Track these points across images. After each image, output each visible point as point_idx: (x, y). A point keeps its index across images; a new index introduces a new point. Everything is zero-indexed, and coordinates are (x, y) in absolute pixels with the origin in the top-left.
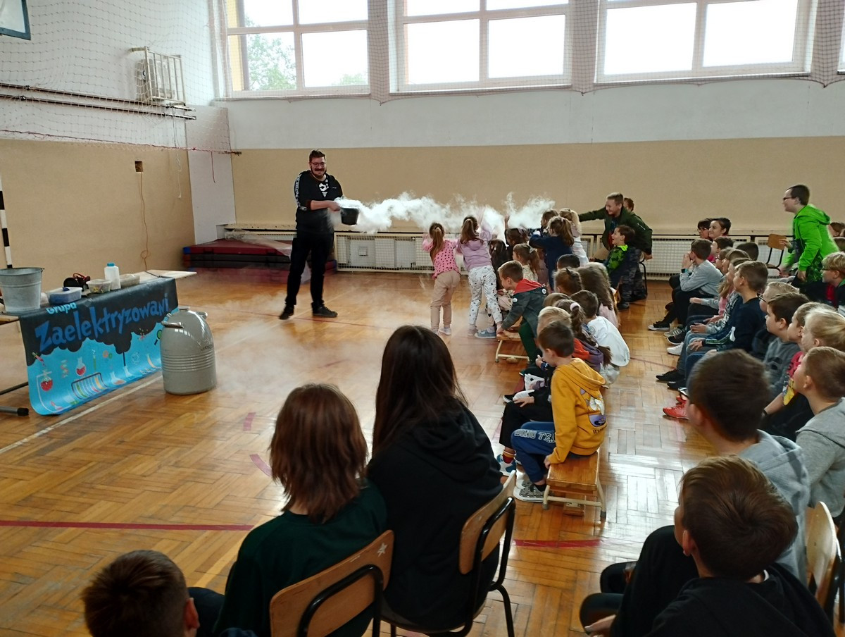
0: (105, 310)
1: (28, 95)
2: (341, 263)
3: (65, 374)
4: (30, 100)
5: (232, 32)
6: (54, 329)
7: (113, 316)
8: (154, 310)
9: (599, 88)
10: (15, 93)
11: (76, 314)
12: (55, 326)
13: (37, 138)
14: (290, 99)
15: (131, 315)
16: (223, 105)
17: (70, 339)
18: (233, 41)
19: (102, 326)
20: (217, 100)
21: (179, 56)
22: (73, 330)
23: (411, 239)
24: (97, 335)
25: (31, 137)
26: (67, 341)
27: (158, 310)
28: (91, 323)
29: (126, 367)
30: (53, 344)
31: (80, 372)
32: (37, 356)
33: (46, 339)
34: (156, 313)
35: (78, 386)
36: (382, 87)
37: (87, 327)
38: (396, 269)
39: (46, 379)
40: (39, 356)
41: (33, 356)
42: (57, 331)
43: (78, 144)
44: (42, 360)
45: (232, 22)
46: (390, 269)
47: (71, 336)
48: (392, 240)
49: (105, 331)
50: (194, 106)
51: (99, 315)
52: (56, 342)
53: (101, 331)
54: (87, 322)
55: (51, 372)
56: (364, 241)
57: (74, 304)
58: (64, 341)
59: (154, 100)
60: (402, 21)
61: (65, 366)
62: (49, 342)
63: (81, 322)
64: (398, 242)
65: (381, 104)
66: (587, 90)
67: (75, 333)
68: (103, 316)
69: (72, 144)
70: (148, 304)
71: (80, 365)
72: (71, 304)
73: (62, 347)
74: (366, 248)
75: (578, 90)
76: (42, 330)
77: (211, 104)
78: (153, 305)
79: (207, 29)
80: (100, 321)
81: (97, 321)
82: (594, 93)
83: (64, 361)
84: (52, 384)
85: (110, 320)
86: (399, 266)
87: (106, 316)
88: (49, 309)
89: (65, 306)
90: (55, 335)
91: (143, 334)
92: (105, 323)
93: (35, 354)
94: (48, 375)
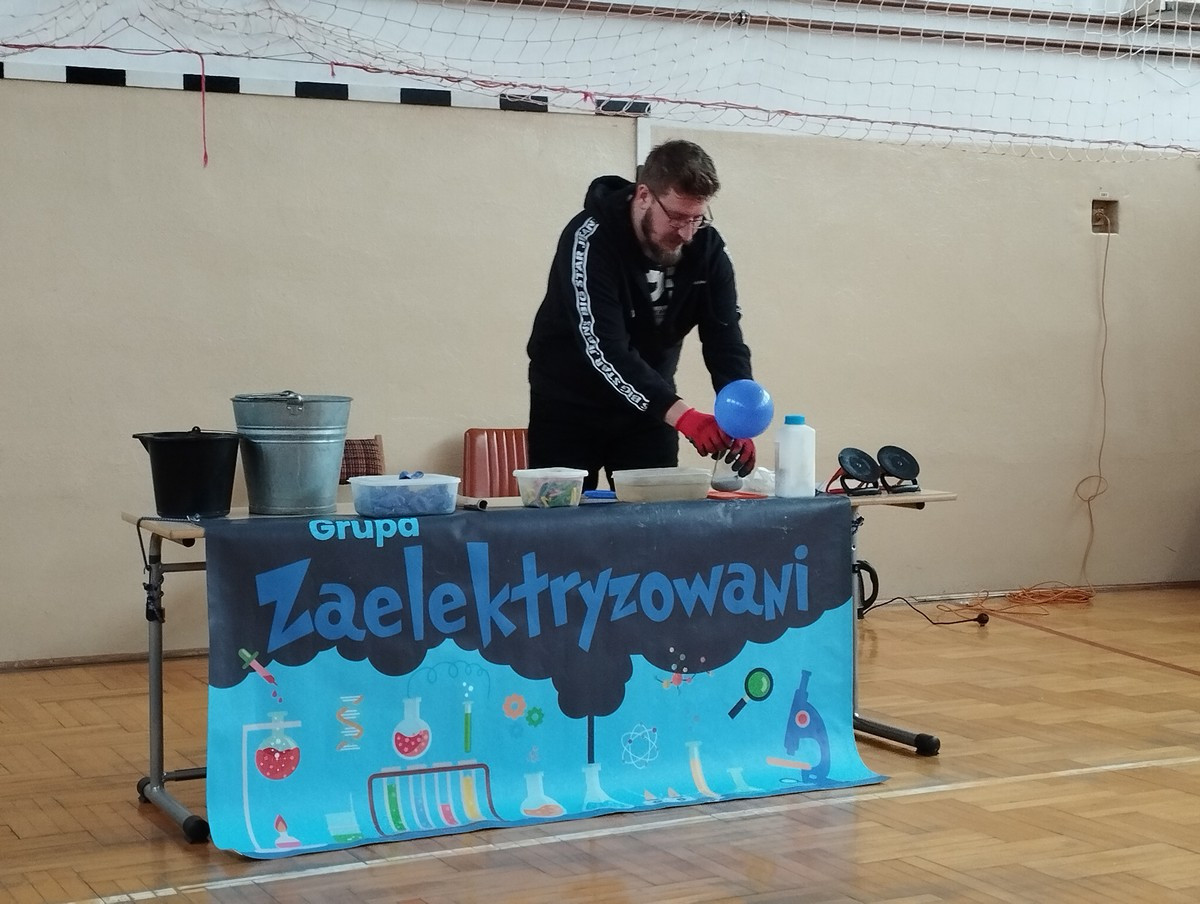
0: (529, 563)
3: (350, 740)
6: (326, 589)
7: (562, 585)
8: (738, 594)
11: (414, 557)
12: (333, 579)
15: (634, 594)
17: (384, 632)
19: (516, 609)
22: (396, 604)
24: (487, 638)
26: (369, 634)
27: (759, 597)
28: (470, 595)
29: (596, 767)
30: (316, 635)
31: (408, 744)
32: (255, 664)
33: (293, 618)
34: (748, 604)
35: (391, 789)
37: (450, 606)
39: (279, 743)
40: (264, 662)
41: (241, 661)
42: (335, 597)
44: (270, 679)
47: (386, 620)
49: (522, 628)
51: (505, 572)
52: (327, 631)
53: (507, 626)
54: (452, 589)
55: (298, 724)
57: (414, 521)
58: (359, 635)
61: (352, 714)
62: (304, 625)
63: (430, 582)
67: (404, 615)
68: (517, 580)
70: (717, 572)
71: (412, 723)
72: (403, 522)
73: (350, 650)
76: (282, 584)
78: (740, 576)
80: (503, 596)
81: (494, 593)
83: (352, 699)
84: (296, 763)
85: (545, 597)
87: (532, 584)
88: (319, 525)
89: (379, 523)
90: (325, 609)
91: (685, 670)
92: (523, 602)
93: (249, 655)
94: (287, 732)
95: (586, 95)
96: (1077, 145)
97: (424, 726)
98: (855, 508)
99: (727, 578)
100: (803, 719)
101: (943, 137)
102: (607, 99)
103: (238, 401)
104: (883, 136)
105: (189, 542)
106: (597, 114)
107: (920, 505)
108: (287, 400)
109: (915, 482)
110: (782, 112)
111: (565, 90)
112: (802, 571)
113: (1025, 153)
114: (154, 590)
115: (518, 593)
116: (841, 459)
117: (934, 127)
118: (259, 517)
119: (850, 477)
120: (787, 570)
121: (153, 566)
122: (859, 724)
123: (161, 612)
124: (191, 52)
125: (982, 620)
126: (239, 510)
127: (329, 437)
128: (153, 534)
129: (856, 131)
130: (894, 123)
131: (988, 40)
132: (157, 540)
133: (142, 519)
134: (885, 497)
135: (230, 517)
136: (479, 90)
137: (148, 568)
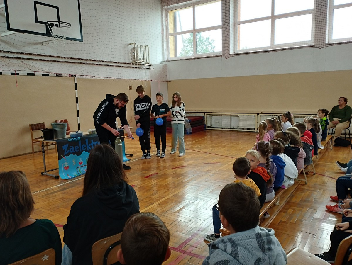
0: (92, 141)
1: (89, 62)
2: (208, 126)
3: (74, 164)
4: (89, 64)
5: (171, 35)
6: (70, 147)
7: (95, 143)
9: (328, 45)
10: (84, 62)
11: (80, 142)
12: (71, 145)
13: (91, 78)
14: (189, 59)
16: (165, 63)
17: (77, 151)
18: (171, 38)
19: (91, 146)
20: (163, 62)
21: (148, 45)
22: (78, 147)
23: (237, 116)
24: (88, 150)
25: (88, 77)
26: (76, 152)
28: (86, 145)
30: (69, 152)
31: (80, 163)
32: (63, 157)
33: (67, 150)
35: (79, 169)
36: (227, 52)
37: (84, 147)
38: (230, 129)
39: (66, 165)
40: (64, 156)
41: (61, 156)
42: (71, 148)
43: (106, 80)
44: (65, 158)
45: (171, 31)
46: (228, 129)
47: (77, 150)
48: (230, 116)
50: (154, 64)
51: (89, 142)
52: (71, 152)
53: (90, 148)
54: (84, 145)
55: (68, 163)
56: (218, 117)
57: (79, 138)
58: (74, 152)
59: (136, 62)
60: (237, 23)
61: (74, 161)
63: (82, 145)
64: (232, 117)
65: (226, 59)
66: (323, 47)
67: (79, 149)
68: (91, 143)
69: (103, 79)
71: (81, 161)
72: (78, 138)
73: (73, 154)
74: (219, 120)
75: (317, 47)
76: (65, 147)
77: (161, 63)
79: (161, 34)
80: (90, 145)
81: (89, 145)
82: (326, 48)
83: (74, 159)
84: (68, 167)
86: (232, 128)
87: (92, 143)
88: (69, 139)
89: (76, 138)
90: (70, 149)
92: (92, 145)
94: (67, 164)
97: (82, 161)
115: (91, 144)
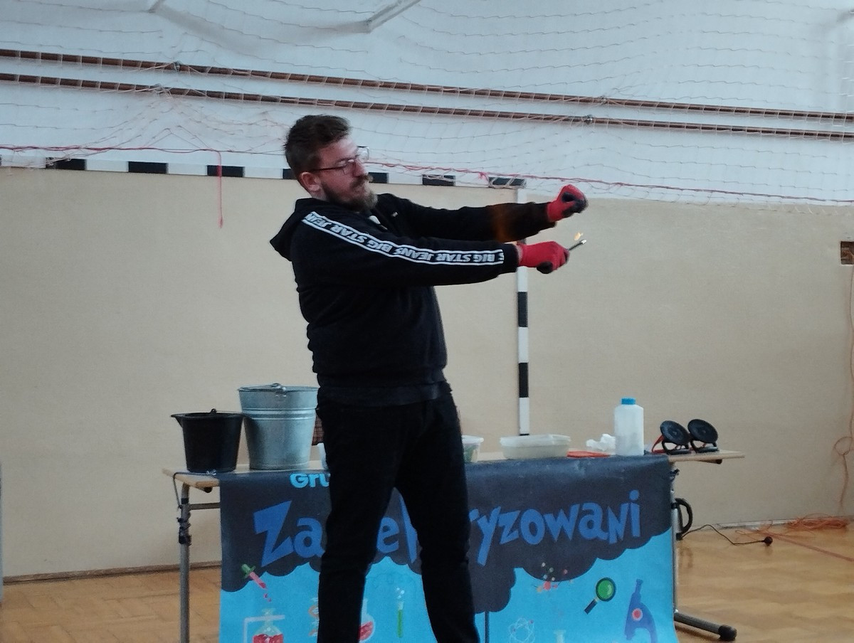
6: (302, 522)
12: (306, 515)
15: (516, 525)
24: (413, 556)
27: (604, 528)
30: (295, 553)
32: (253, 575)
33: (281, 539)
39: (269, 632)
40: (259, 573)
41: (244, 574)
42: (308, 528)
44: (263, 585)
55: (282, 617)
62: (287, 548)
88: (297, 477)
90: (301, 536)
91: (553, 579)
93: (249, 569)
94: (275, 623)
95: (482, 174)
96: (828, 203)
97: (370, 619)
98: (672, 464)
99: (581, 514)
100: (637, 614)
101: (732, 199)
102: (496, 177)
103: (243, 391)
104: (690, 199)
105: (208, 490)
106: (489, 187)
107: (719, 462)
108: (276, 390)
109: (715, 445)
110: (618, 183)
111: (466, 171)
112: (635, 509)
113: (790, 209)
114: (184, 522)
116: (662, 429)
117: (726, 192)
118: (257, 471)
119: (669, 441)
120: (624, 507)
121: (184, 505)
122: (678, 618)
123: (189, 537)
124: (212, 150)
125: (768, 541)
126: (243, 467)
127: (304, 415)
128: (184, 485)
129: (670, 196)
130: (698, 190)
131: (763, 132)
132: (186, 488)
133: (177, 473)
134: (693, 455)
135: (237, 472)
136: (408, 172)
137: (180, 507)
